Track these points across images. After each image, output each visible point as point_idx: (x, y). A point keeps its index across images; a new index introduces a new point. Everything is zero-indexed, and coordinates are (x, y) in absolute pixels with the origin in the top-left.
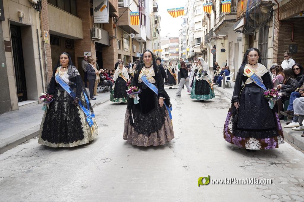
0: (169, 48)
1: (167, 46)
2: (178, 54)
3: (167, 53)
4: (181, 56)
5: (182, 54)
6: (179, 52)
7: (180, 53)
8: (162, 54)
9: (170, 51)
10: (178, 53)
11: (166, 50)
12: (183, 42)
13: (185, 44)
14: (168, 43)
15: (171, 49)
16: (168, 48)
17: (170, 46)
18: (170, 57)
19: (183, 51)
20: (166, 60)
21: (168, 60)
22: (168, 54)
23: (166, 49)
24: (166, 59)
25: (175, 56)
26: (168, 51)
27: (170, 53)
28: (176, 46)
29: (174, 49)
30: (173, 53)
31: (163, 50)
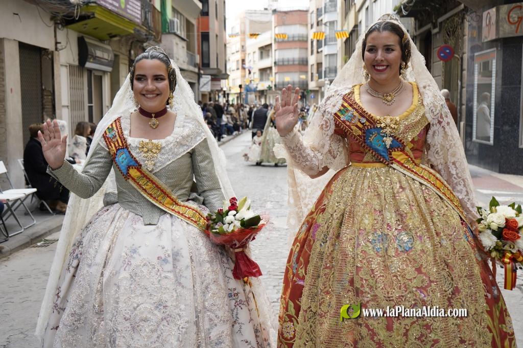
0: (274, 47)
1: (265, 38)
2: (303, 68)
3: (267, 63)
4: (315, 71)
5: (319, 65)
6: (307, 61)
7: (312, 60)
9: (276, 55)
10: (303, 63)
11: (261, 53)
14: (268, 29)
15: (278, 49)
16: (271, 45)
17: (275, 40)
18: (275, 78)
19: (326, 50)
20: (260, 88)
21: (270, 88)
22: (270, 68)
23: (264, 50)
24: (263, 86)
25: (295, 72)
26: (268, 56)
27: (275, 63)
28: (299, 37)
29: (291, 48)
30: (286, 63)
31: (254, 52)
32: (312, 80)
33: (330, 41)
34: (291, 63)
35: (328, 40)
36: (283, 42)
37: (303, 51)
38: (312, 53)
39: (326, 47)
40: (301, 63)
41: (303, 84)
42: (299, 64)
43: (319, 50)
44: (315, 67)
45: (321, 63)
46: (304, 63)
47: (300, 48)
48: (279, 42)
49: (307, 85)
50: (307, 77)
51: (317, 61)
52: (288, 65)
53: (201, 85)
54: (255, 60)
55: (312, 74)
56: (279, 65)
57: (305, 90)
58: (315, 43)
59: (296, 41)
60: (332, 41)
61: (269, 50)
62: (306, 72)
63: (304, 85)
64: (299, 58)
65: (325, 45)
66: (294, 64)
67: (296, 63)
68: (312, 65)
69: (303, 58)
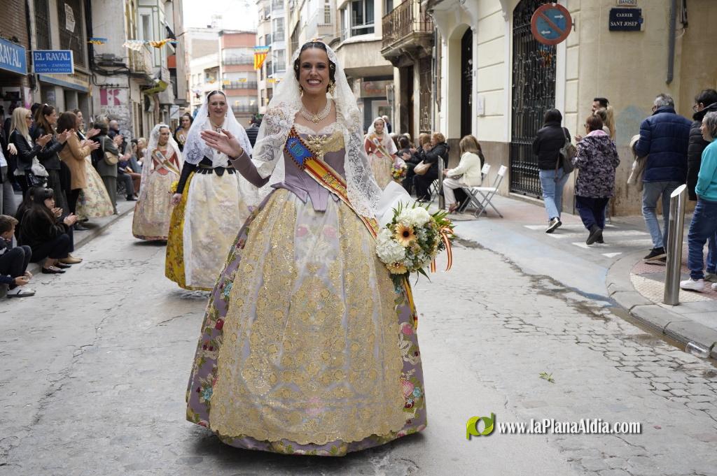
0: (222, 70)
1: (211, 61)
2: (253, 92)
5: (269, 90)
6: (256, 86)
7: (262, 85)
8: (195, 89)
9: (225, 78)
11: (208, 76)
12: (275, 46)
13: (281, 52)
14: (215, 51)
15: (227, 72)
16: (218, 67)
17: (223, 63)
23: (211, 72)
25: (245, 96)
26: (215, 79)
27: (223, 87)
28: (247, 60)
29: (240, 72)
30: (235, 87)
31: (199, 74)
32: (262, 105)
33: (279, 69)
34: (240, 87)
35: (277, 68)
36: (231, 65)
37: (253, 75)
38: (262, 80)
39: (276, 74)
40: (250, 87)
41: (253, 109)
42: (248, 88)
43: (269, 76)
44: (265, 92)
45: (272, 89)
46: (253, 86)
47: (250, 72)
48: (226, 65)
49: (257, 109)
50: (257, 101)
51: (267, 86)
52: (237, 89)
53: (171, 114)
54: (201, 82)
55: (262, 98)
56: (227, 89)
57: (255, 115)
58: (264, 69)
59: (243, 65)
60: (281, 69)
61: (216, 72)
62: (256, 96)
63: (255, 110)
64: (248, 82)
65: (275, 72)
66: (243, 88)
67: (246, 87)
68: (262, 90)
69: (252, 82)
